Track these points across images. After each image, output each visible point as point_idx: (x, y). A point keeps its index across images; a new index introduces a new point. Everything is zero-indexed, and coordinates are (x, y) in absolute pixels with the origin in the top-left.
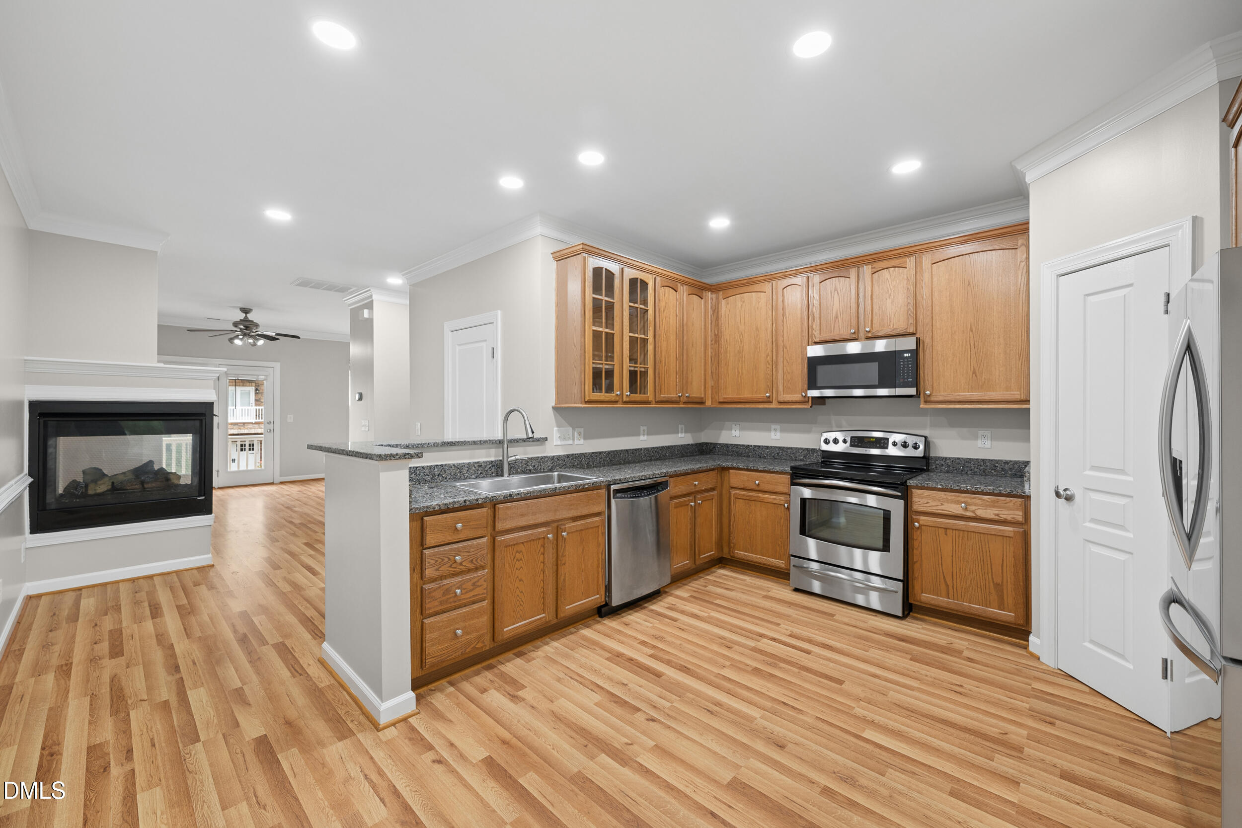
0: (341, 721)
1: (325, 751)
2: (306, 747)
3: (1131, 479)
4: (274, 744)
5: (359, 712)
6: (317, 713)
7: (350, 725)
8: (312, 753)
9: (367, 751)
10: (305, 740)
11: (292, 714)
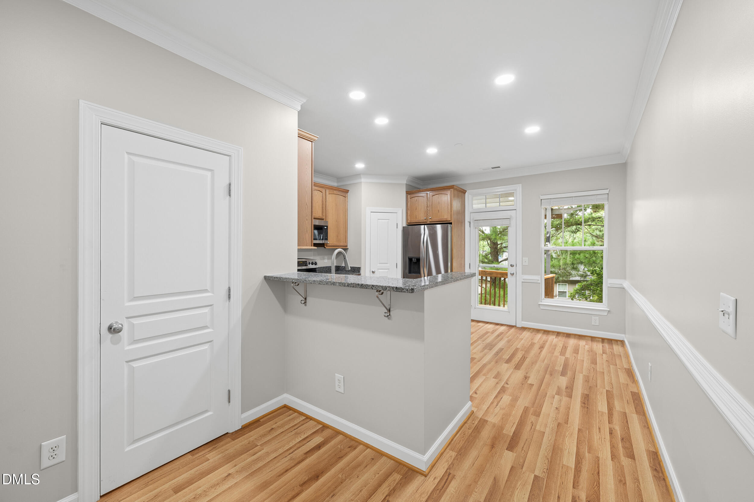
0: (476, 427)
1: (496, 422)
2: (499, 429)
3: (389, 265)
4: (508, 441)
5: (466, 425)
6: (477, 440)
7: (476, 423)
8: (501, 425)
9: (486, 410)
10: (497, 432)
11: (486, 449)
